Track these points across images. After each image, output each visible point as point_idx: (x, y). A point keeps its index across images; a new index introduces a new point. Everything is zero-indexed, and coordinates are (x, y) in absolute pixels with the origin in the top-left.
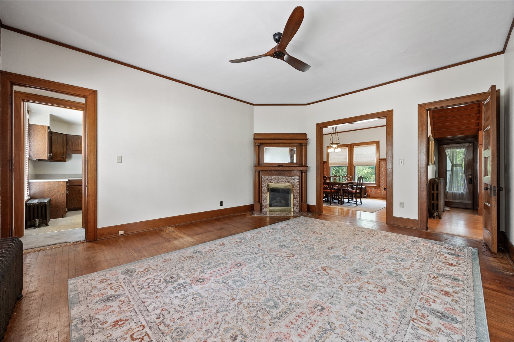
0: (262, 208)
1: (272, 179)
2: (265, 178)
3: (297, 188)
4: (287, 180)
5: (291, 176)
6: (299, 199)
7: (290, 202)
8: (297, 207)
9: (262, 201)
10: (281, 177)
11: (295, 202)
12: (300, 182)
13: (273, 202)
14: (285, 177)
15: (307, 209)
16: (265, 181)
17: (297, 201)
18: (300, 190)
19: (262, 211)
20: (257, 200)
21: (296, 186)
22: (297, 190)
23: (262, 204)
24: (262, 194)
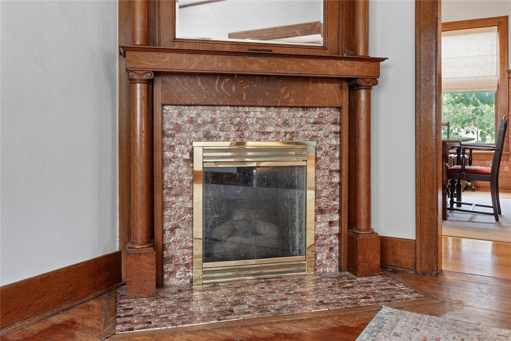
0: (168, 268)
1: (213, 121)
2: (180, 114)
3: (332, 160)
4: (286, 123)
5: (304, 108)
6: (340, 212)
7: (300, 230)
8: (331, 249)
9: (168, 233)
10: (258, 112)
11: (323, 225)
12: (345, 134)
13: (221, 231)
14: (278, 114)
15: (378, 262)
16: (178, 128)
17: (331, 223)
18: (345, 172)
19: (167, 283)
20: (140, 231)
21: (326, 153)
22: (331, 171)
23: (164, 248)
24: (167, 199)
